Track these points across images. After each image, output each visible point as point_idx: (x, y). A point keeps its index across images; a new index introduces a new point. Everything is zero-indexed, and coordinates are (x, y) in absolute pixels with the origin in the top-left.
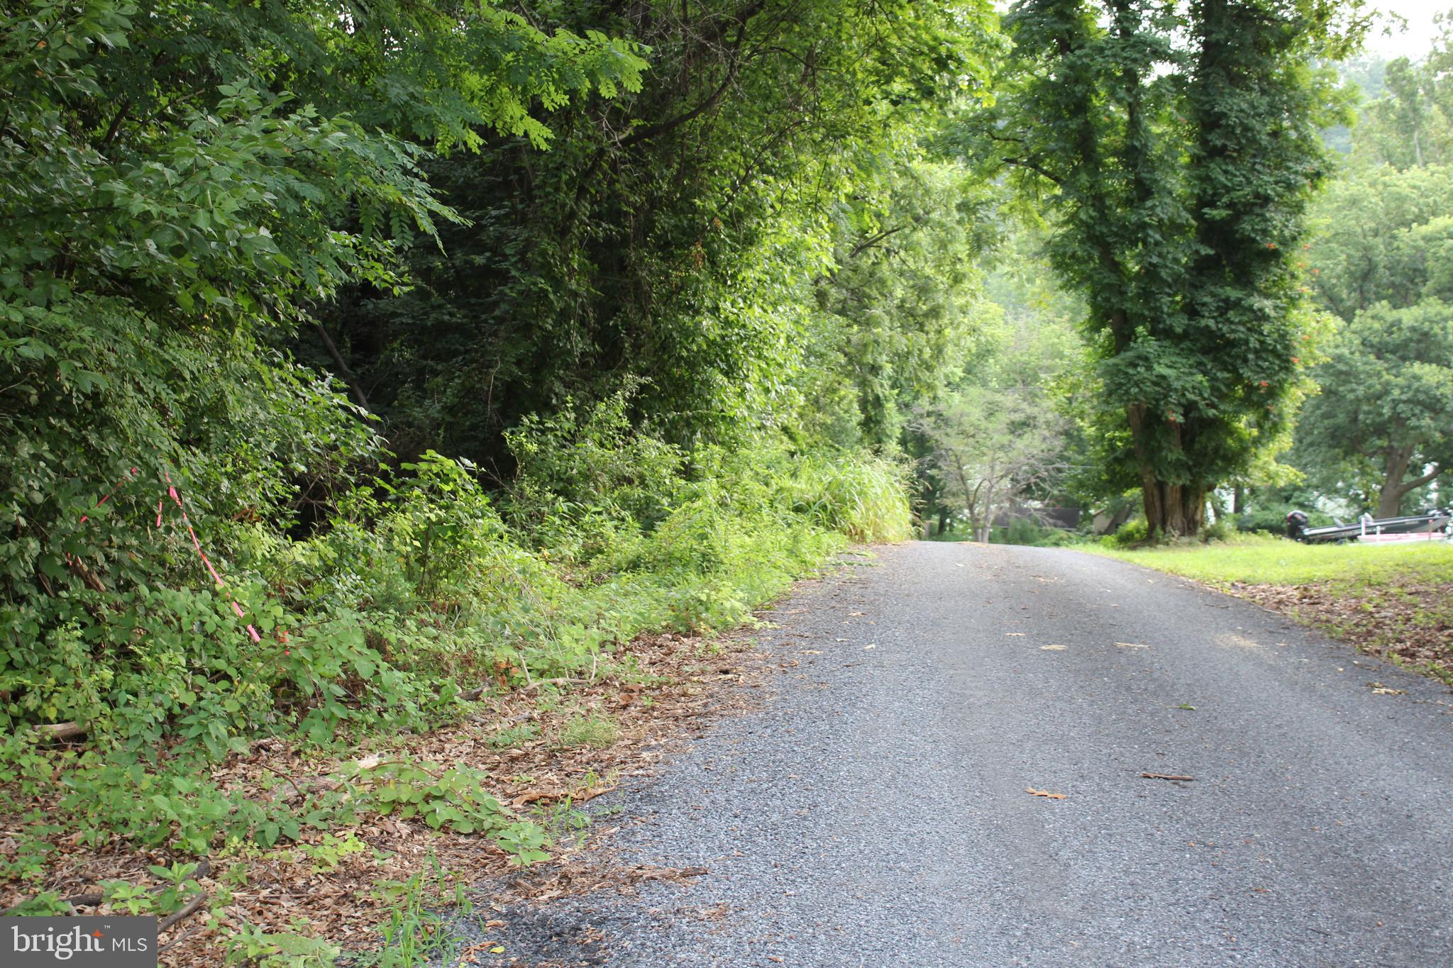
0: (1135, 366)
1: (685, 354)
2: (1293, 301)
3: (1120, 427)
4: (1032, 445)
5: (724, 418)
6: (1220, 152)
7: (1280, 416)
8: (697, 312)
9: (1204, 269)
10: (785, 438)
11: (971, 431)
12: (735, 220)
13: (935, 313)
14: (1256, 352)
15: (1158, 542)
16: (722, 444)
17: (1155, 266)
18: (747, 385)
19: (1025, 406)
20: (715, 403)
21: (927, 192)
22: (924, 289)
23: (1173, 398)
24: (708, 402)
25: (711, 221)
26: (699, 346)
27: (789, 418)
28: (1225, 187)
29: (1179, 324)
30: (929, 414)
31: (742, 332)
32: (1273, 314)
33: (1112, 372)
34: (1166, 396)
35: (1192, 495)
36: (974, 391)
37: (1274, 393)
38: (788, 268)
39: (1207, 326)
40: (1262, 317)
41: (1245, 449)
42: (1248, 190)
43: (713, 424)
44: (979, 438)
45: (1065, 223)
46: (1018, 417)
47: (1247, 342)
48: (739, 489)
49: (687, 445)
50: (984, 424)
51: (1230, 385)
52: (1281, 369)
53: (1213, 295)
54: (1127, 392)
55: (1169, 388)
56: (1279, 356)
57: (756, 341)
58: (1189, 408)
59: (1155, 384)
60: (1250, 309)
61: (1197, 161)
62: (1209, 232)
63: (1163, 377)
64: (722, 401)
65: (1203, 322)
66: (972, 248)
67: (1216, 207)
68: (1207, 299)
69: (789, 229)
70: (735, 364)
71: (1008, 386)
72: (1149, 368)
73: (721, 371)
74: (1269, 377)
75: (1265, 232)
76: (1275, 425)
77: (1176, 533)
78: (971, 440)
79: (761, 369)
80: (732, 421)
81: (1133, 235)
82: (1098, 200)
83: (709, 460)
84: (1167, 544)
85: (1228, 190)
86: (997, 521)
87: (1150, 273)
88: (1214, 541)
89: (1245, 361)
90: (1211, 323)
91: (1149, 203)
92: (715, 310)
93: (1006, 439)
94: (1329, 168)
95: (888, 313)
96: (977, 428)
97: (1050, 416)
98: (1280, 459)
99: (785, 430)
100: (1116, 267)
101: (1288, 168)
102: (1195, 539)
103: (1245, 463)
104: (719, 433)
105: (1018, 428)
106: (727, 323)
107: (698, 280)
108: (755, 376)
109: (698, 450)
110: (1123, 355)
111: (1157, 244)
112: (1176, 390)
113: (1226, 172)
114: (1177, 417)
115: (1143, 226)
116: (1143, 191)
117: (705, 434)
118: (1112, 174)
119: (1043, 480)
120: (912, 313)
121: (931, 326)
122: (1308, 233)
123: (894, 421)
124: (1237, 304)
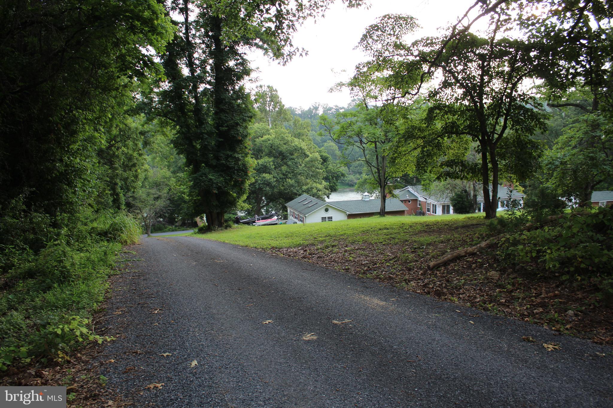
0: (202, 177)
1: (49, 178)
2: (246, 155)
3: (198, 196)
4: (160, 204)
5: (68, 202)
6: (222, 111)
7: (245, 189)
8: (53, 161)
9: (220, 146)
10: (90, 207)
11: (143, 200)
12: (67, 126)
13: (134, 165)
14: (237, 170)
15: (212, 230)
16: (69, 212)
17: (206, 145)
18: (76, 189)
19: (158, 192)
20: (64, 197)
21: (130, 129)
22: (130, 158)
23: (214, 186)
24: (61, 197)
25: (57, 126)
26: (56, 175)
27: (91, 201)
28: (225, 120)
29: (214, 162)
30: (131, 197)
31: (73, 169)
32: (241, 158)
33: (195, 179)
34: (212, 185)
35: (220, 215)
36: (143, 189)
37: (243, 182)
38: (89, 145)
39: (223, 163)
40: (238, 159)
41: (235, 200)
42: (232, 122)
43: (64, 205)
44: (146, 202)
45: (176, 134)
46: (156, 196)
47: (234, 168)
48: (76, 230)
49: (53, 214)
50: (146, 199)
51: (230, 180)
52: (245, 175)
53: (224, 154)
54: (200, 185)
55: (213, 183)
56: (243, 171)
57: (79, 172)
58: (219, 188)
59: (208, 182)
60: (235, 157)
61: (216, 113)
62: (221, 134)
63: (211, 179)
64: (67, 196)
65: (222, 162)
66: (144, 146)
67: (223, 127)
68: (222, 155)
69: (89, 130)
70: (71, 181)
71: (151, 187)
72: (206, 177)
73: (66, 184)
74: (242, 177)
75: (238, 134)
76: (244, 191)
77: (217, 227)
78: (144, 203)
79: (81, 182)
80: (71, 203)
81: (199, 136)
82: (188, 126)
83: (63, 220)
84: (215, 230)
85: (226, 122)
86: (153, 225)
87: (204, 148)
88: (228, 228)
89: (234, 173)
90: (224, 162)
91: (203, 126)
92: (61, 161)
93: (153, 202)
94: (254, 115)
95: (120, 166)
96: (145, 199)
97: (165, 195)
98: (244, 202)
99: (89, 205)
100: (194, 147)
101: (243, 115)
102: (222, 228)
103: (235, 204)
104: (67, 208)
105: (157, 199)
106: (67, 165)
107: (53, 149)
108: (79, 185)
109: (58, 216)
110: (198, 173)
111: (206, 139)
112: (215, 183)
113: (225, 116)
114: (216, 191)
115: (202, 133)
116: (201, 122)
117: (61, 209)
118: (191, 118)
119: (165, 213)
120: (127, 166)
121: (134, 169)
122: (250, 134)
123: (123, 199)
124: (231, 156)
